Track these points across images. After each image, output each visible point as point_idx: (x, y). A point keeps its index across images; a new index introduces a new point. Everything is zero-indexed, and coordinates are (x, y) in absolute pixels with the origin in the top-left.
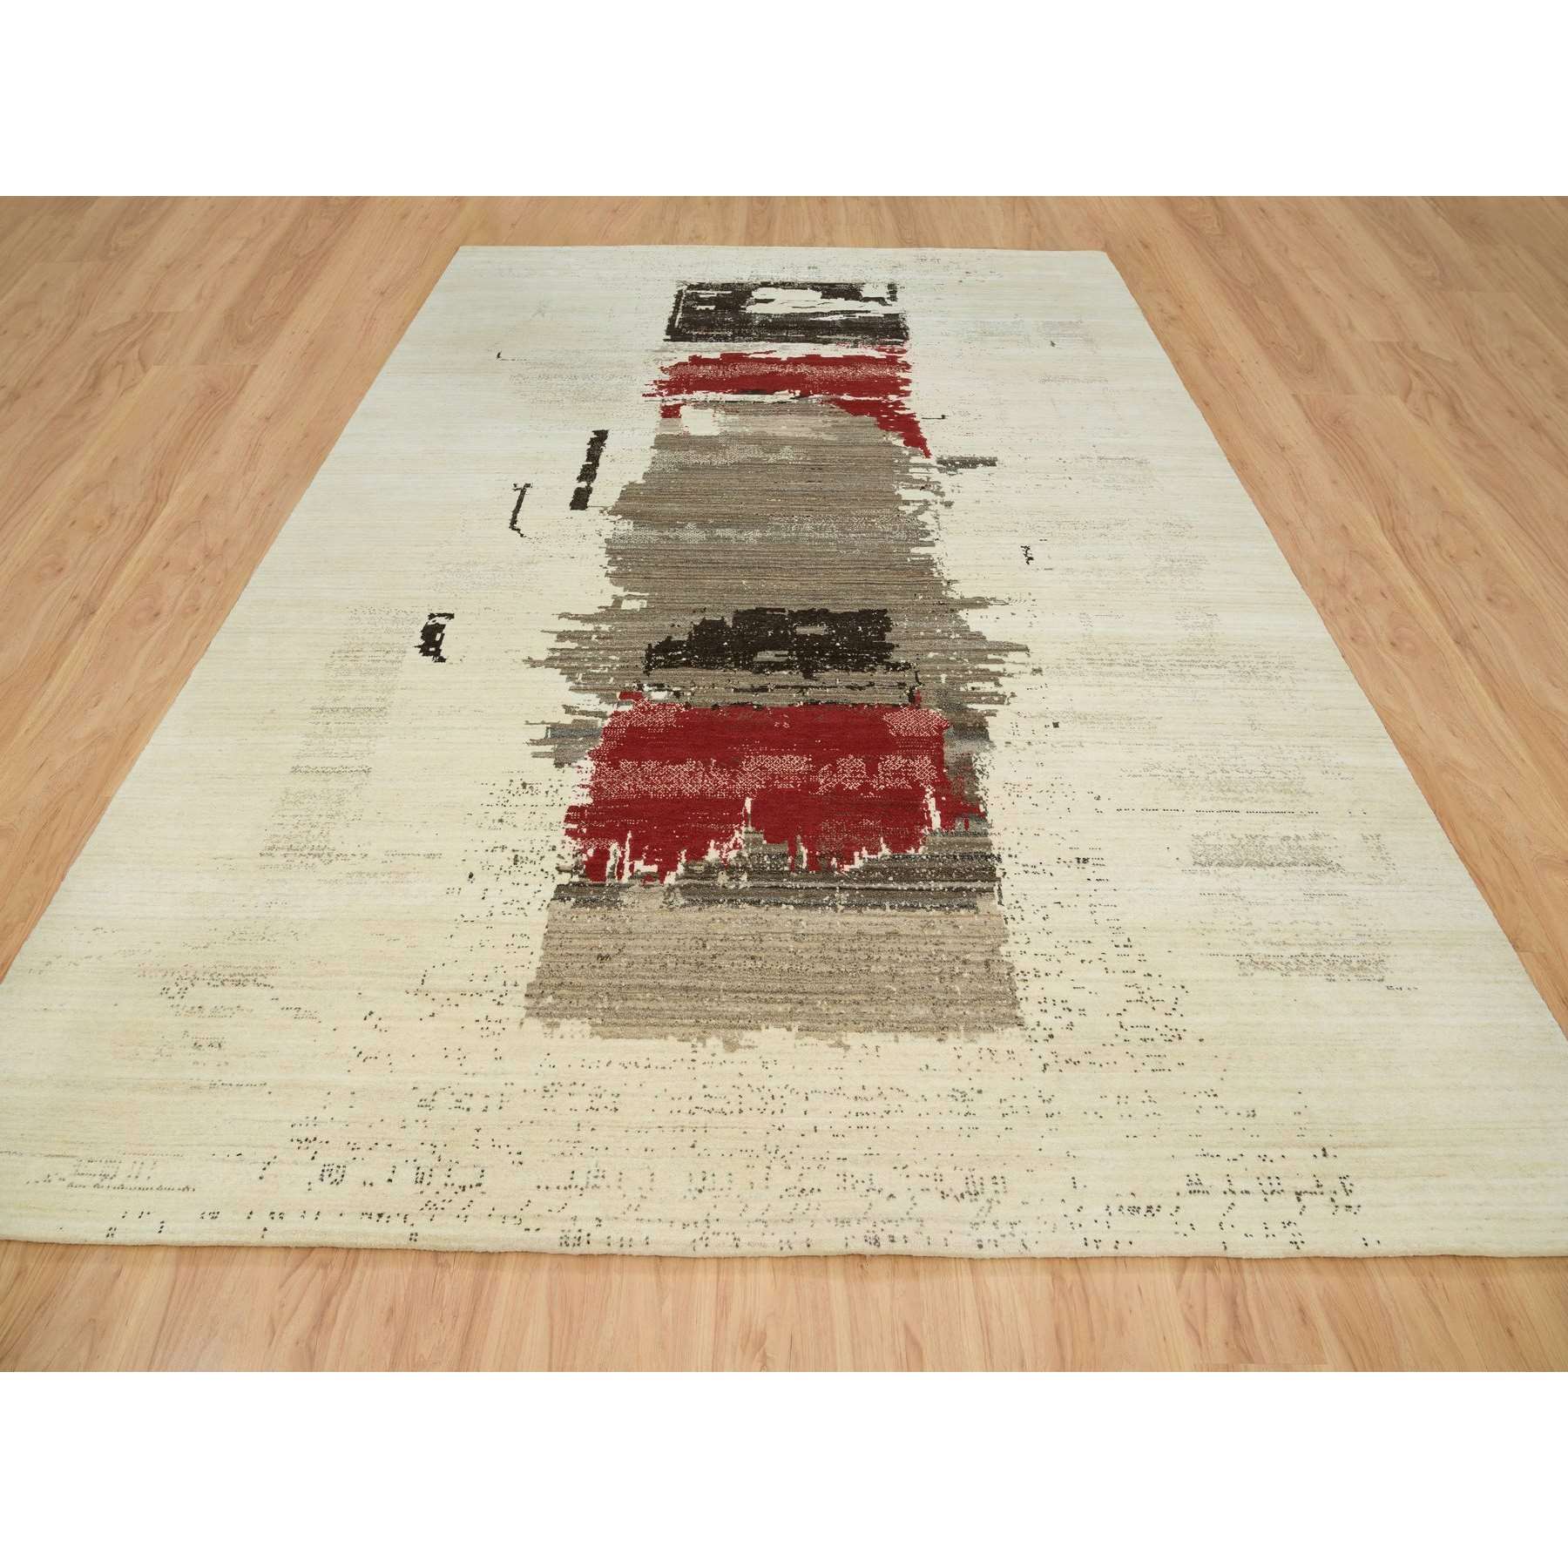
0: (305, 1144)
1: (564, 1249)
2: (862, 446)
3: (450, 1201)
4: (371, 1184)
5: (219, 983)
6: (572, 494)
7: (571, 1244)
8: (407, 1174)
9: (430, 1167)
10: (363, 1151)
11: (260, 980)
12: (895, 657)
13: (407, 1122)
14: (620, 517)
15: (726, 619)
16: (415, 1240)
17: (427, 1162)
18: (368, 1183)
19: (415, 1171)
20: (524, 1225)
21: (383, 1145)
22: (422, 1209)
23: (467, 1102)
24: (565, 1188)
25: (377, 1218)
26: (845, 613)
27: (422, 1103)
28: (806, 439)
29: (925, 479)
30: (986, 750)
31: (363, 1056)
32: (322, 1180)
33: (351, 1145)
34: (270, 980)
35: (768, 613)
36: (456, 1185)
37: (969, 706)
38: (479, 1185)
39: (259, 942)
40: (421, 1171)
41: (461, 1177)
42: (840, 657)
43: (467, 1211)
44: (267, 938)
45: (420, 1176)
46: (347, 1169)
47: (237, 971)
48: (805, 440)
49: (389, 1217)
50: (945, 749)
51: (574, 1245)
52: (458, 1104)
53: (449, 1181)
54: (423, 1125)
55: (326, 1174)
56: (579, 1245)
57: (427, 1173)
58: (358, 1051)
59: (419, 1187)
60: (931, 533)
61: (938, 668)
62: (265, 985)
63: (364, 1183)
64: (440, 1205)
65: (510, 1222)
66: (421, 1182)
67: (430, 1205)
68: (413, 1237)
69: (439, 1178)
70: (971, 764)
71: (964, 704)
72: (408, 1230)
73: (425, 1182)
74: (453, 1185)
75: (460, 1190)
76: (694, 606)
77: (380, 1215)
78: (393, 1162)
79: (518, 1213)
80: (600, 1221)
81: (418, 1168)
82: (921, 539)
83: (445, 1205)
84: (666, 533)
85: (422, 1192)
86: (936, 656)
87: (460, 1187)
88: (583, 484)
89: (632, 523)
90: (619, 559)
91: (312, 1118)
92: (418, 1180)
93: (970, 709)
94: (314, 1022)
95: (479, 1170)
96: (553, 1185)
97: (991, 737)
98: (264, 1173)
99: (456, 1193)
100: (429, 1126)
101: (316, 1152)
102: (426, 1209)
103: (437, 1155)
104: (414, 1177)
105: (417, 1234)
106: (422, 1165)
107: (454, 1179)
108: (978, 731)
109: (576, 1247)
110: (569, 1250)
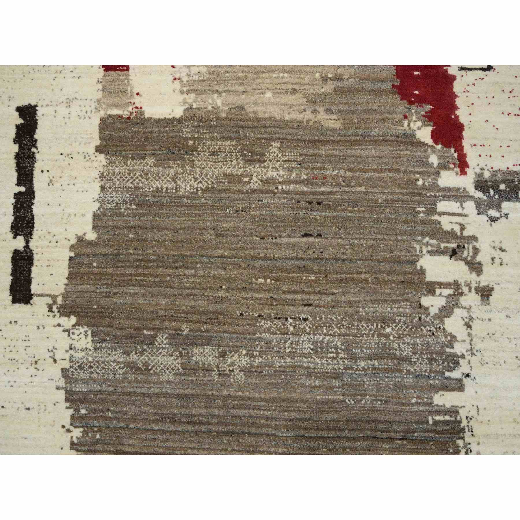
2: (375, 142)
6: (8, 267)
14: (73, 320)
28: (299, 125)
29: (457, 229)
48: (298, 127)
60: (461, 361)
82: (447, 374)
84: (134, 357)
88: (20, 243)
89: (89, 333)
90: (83, 412)
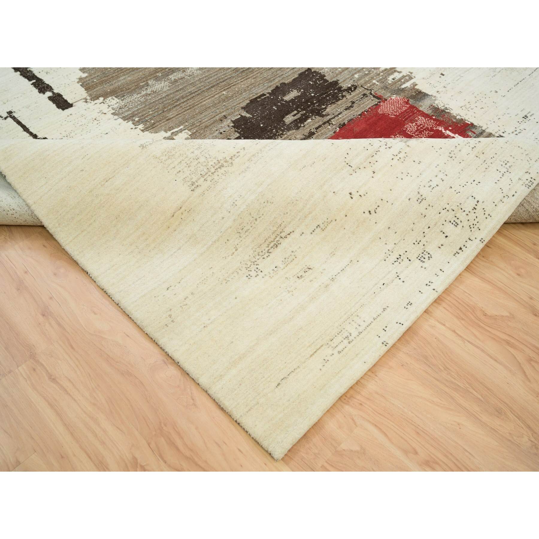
0: (399, 260)
1: (531, 188)
3: (477, 217)
4: (442, 245)
5: (267, 254)
7: (531, 185)
8: (449, 228)
9: (454, 216)
10: (424, 241)
11: (283, 235)
12: (344, 86)
13: (423, 213)
14: (102, 98)
15: (243, 115)
16: (484, 241)
17: (450, 216)
18: (440, 246)
19: (450, 224)
20: (510, 196)
21: (426, 230)
22: (471, 231)
23: (433, 184)
24: (503, 176)
25: (461, 251)
26: (293, 79)
27: (419, 201)
30: (435, 100)
31: (373, 212)
32: (424, 262)
33: (416, 243)
34: (288, 230)
35: (258, 100)
36: (471, 211)
37: (403, 86)
38: (478, 202)
39: (256, 223)
40: (452, 221)
41: (468, 207)
42: (321, 100)
43: (487, 213)
44: (257, 217)
45: (454, 223)
46: (427, 250)
47: (267, 242)
49: (464, 246)
50: (421, 109)
51: (532, 184)
52: (432, 187)
53: (467, 212)
54: (431, 208)
55: (422, 259)
56: (533, 183)
57: (455, 219)
58: (367, 212)
59: (460, 227)
61: (367, 79)
62: (289, 234)
63: (439, 247)
64: (475, 222)
65: (505, 200)
66: (458, 224)
67: (472, 226)
68: (482, 240)
69: (462, 216)
70: (438, 108)
71: (399, 88)
72: (478, 241)
73: (459, 223)
74: (469, 212)
75: (475, 211)
76: (217, 118)
77: (461, 249)
78: (438, 230)
79: (503, 195)
80: (528, 172)
81: (450, 222)
83: (477, 220)
85: (463, 227)
86: (358, 75)
87: (473, 209)
88: (48, 94)
90: (137, 119)
91: (387, 252)
92: (456, 225)
93: (405, 88)
94: (334, 223)
95: (471, 198)
96: (499, 179)
97: (430, 94)
98: (402, 280)
99: (475, 213)
100: (433, 205)
101: (408, 258)
102: (472, 229)
103: (450, 210)
104: (453, 225)
105: (482, 239)
106: (450, 220)
107: (467, 211)
108: (420, 95)
109: (533, 184)
110: (533, 187)
